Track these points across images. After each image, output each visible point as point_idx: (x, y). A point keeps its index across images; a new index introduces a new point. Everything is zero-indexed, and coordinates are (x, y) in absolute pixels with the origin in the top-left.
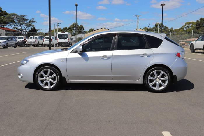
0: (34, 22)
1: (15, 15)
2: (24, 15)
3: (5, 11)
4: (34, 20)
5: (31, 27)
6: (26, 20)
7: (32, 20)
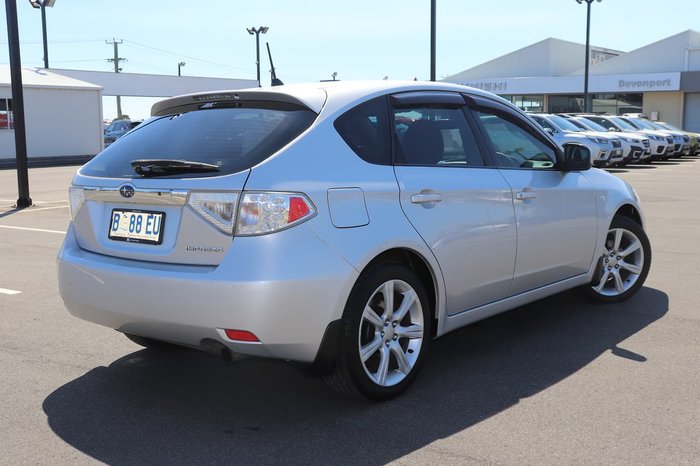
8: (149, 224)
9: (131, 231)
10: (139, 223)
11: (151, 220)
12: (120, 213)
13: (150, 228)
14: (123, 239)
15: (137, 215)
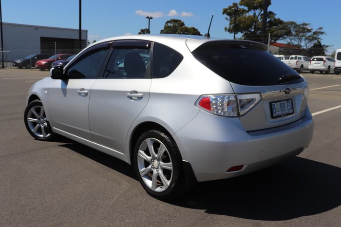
0: (322, 33)
1: (292, 23)
2: (306, 23)
3: (279, 19)
4: (322, 31)
5: (316, 41)
6: (309, 31)
7: (318, 31)
8: (288, 106)
9: (282, 111)
10: (284, 106)
11: (288, 104)
12: (274, 104)
13: (289, 107)
14: (280, 116)
15: (282, 103)
